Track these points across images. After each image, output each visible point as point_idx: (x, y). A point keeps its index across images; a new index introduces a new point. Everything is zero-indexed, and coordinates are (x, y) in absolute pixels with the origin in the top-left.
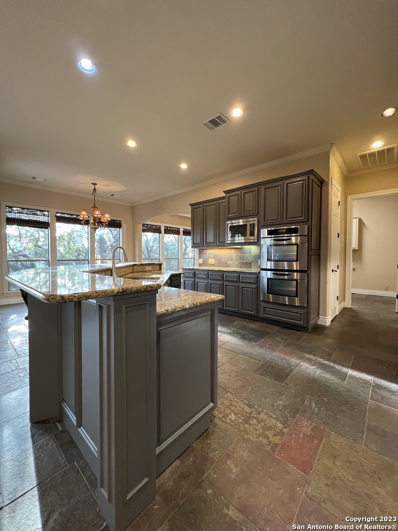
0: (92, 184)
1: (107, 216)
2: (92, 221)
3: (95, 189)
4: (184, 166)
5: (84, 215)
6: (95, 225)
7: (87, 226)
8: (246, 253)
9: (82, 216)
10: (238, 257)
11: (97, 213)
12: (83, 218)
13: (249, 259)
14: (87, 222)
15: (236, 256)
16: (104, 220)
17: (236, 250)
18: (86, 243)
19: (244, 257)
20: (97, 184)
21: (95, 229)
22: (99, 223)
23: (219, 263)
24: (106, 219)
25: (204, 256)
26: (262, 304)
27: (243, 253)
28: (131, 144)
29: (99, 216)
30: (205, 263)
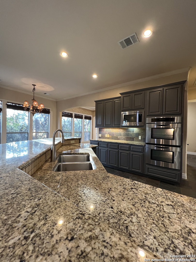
0: (33, 85)
1: (42, 106)
2: (32, 109)
3: (34, 89)
4: (95, 76)
5: (26, 104)
6: (34, 111)
7: (28, 112)
8: (130, 132)
9: (25, 105)
10: (125, 134)
11: (35, 104)
12: (26, 106)
13: (132, 135)
14: (28, 110)
15: (124, 133)
16: (40, 108)
17: (124, 130)
18: (27, 122)
19: (129, 134)
20: (36, 85)
21: (33, 114)
22: (36, 110)
23: (112, 137)
24: (41, 107)
25: (102, 132)
26: (146, 165)
27: (129, 132)
28: (64, 55)
29: (36, 105)
30: (103, 137)
